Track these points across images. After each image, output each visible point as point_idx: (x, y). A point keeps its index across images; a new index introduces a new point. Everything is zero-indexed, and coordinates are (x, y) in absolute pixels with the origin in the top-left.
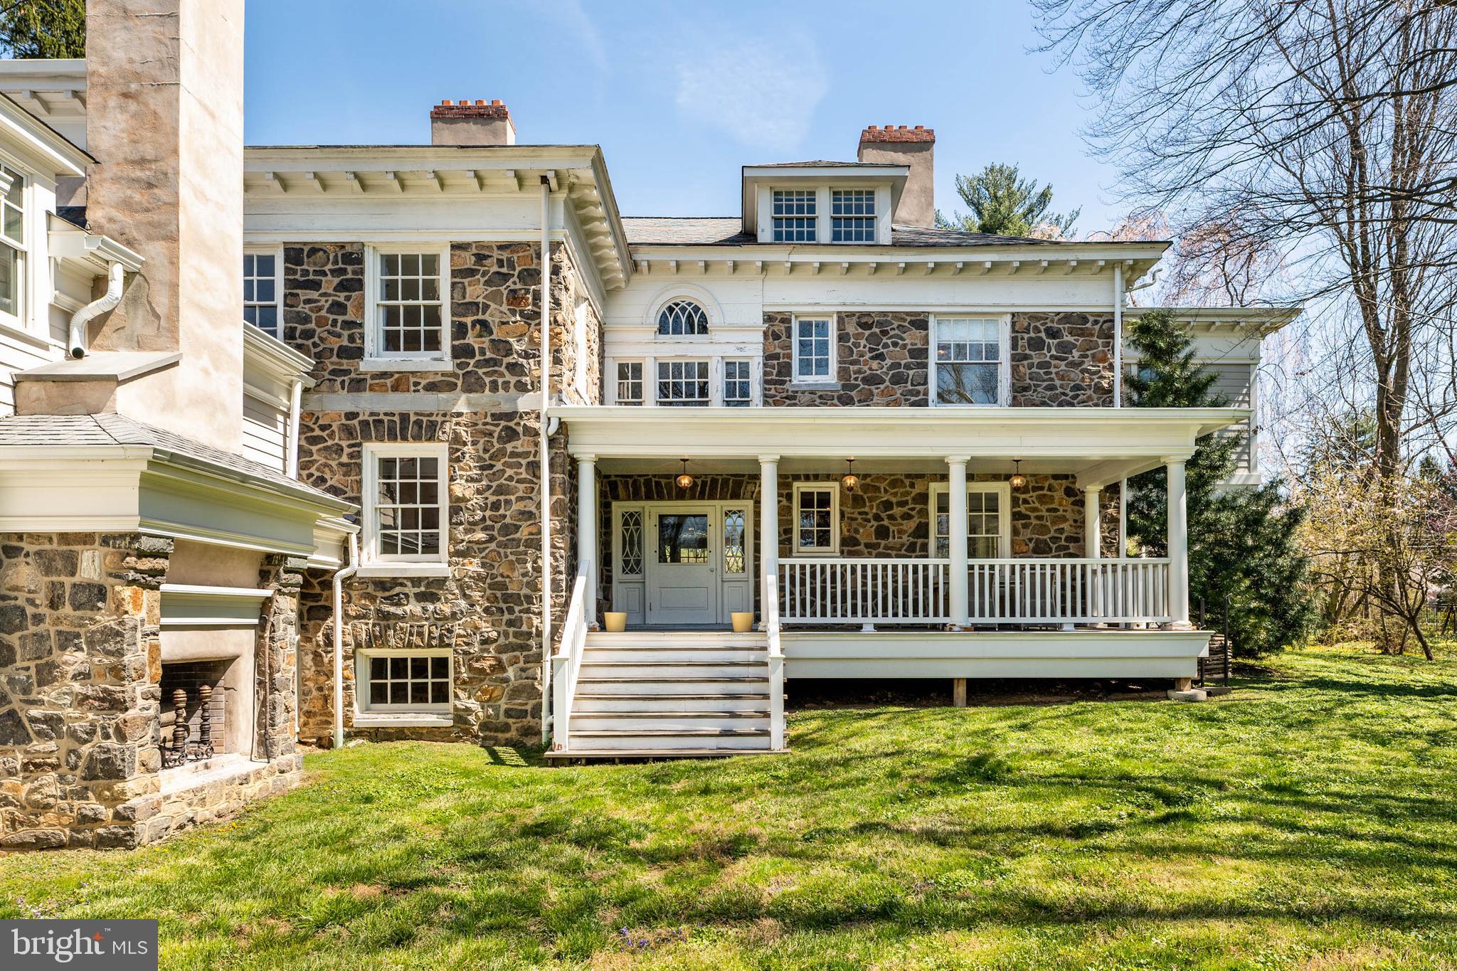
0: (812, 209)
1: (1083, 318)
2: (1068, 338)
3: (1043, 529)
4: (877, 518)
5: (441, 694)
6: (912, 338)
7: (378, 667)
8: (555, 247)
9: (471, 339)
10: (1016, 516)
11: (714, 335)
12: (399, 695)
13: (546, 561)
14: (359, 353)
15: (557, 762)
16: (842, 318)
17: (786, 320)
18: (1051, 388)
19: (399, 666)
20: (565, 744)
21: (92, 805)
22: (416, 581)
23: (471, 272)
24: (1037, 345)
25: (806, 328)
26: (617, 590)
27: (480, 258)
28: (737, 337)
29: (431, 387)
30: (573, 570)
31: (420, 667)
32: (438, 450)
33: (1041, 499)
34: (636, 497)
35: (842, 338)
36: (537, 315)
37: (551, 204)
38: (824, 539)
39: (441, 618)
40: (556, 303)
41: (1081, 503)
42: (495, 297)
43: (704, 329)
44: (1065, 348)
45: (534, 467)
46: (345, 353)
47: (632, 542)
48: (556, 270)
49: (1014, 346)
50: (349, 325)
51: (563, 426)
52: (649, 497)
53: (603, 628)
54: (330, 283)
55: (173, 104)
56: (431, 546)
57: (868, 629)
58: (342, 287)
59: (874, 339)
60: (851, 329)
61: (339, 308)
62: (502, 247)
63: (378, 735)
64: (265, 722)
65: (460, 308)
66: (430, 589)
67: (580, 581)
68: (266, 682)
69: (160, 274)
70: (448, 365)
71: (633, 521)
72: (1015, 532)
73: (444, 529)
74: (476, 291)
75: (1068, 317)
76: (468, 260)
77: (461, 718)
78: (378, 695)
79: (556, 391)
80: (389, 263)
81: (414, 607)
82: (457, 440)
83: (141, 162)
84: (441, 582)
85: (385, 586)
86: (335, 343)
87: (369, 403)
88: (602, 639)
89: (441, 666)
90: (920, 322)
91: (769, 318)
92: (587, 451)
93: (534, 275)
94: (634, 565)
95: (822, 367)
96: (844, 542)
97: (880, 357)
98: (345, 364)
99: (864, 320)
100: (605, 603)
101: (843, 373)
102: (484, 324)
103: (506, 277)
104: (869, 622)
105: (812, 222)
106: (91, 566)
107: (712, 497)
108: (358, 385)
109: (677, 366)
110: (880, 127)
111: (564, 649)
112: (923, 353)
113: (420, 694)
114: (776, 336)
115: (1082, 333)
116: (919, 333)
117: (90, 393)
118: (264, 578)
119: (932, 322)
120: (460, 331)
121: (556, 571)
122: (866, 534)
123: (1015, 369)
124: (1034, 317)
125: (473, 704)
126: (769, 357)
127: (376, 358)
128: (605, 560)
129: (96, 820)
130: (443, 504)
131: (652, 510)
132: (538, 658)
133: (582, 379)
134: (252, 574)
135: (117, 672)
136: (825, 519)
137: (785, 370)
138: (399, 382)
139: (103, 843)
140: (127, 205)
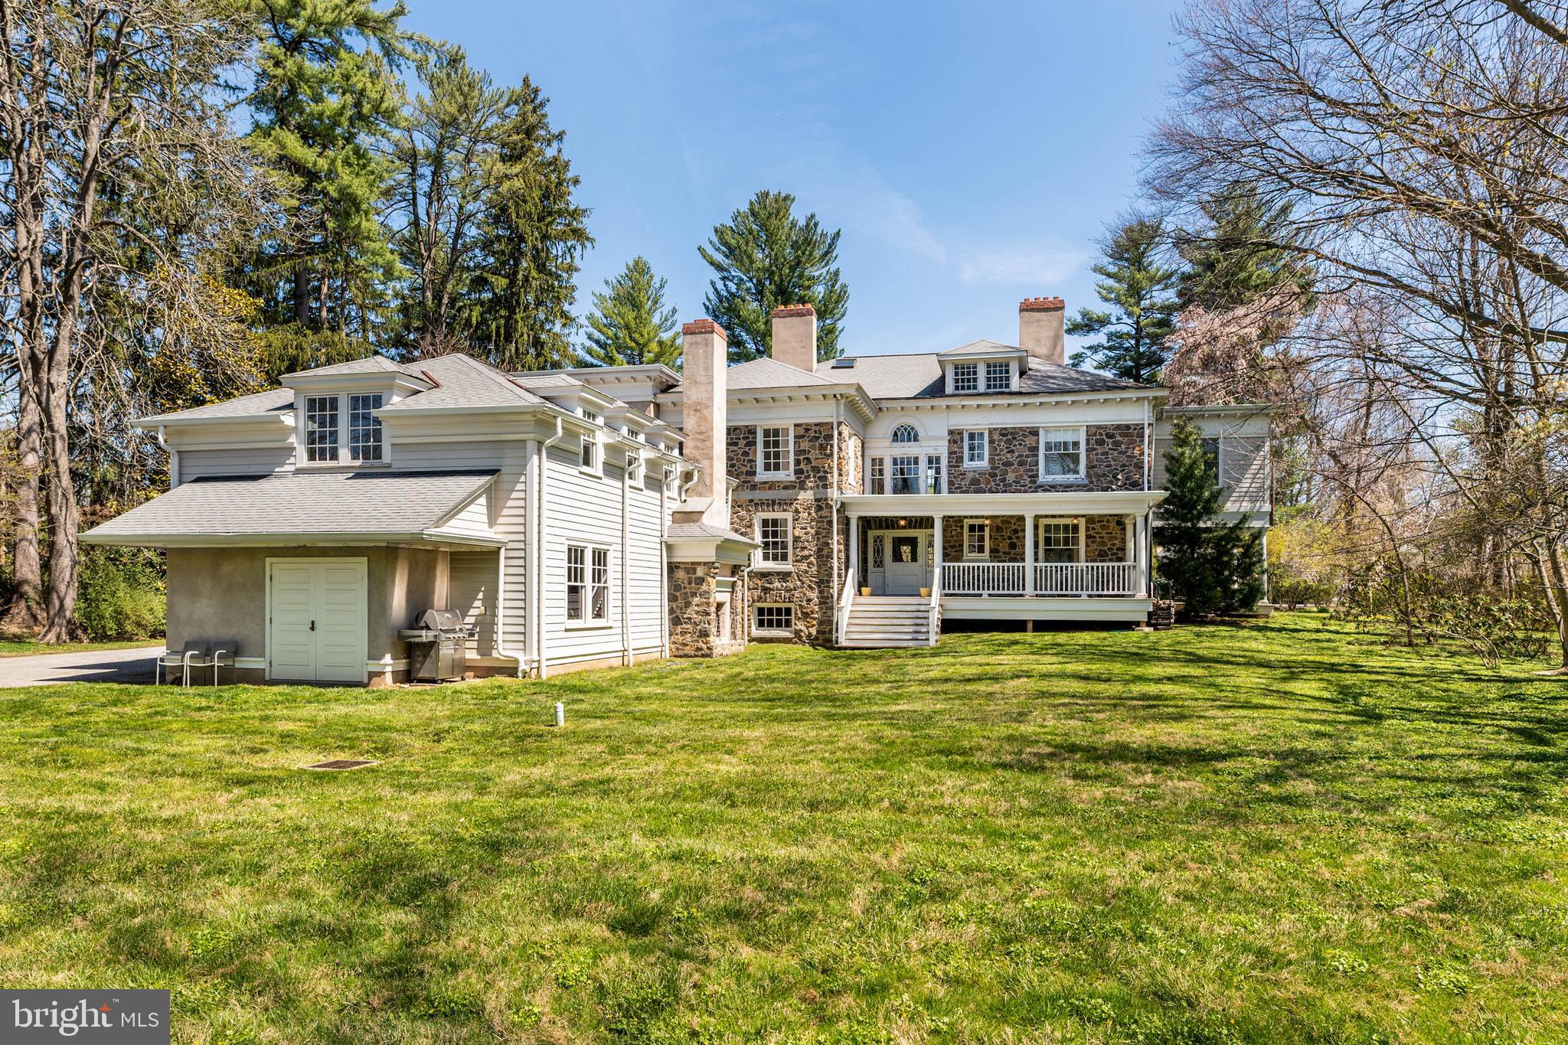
0: (975, 373)
1: (1128, 427)
2: (1119, 438)
3: (1103, 544)
4: (1010, 538)
5: (788, 624)
6: (1030, 441)
7: (761, 611)
8: (839, 424)
9: (802, 466)
10: (1088, 537)
11: (923, 443)
12: (770, 624)
13: (835, 565)
14: (754, 473)
15: (840, 649)
16: (991, 431)
17: (960, 433)
18: (1109, 466)
19: (770, 611)
20: (843, 642)
21: (701, 645)
22: (778, 574)
23: (803, 437)
24: (1101, 442)
25: (972, 437)
26: (871, 577)
27: (807, 430)
28: (933, 443)
29: (786, 488)
30: (847, 568)
31: (779, 611)
32: (789, 516)
33: (1102, 527)
34: (881, 528)
35: (991, 442)
36: (832, 455)
37: (838, 405)
38: (981, 549)
39: (788, 590)
40: (840, 449)
41: (1124, 529)
42: (813, 447)
43: (916, 440)
44: (1117, 444)
45: (830, 523)
46: (748, 473)
47: (879, 552)
48: (840, 434)
49: (1088, 443)
50: (750, 461)
51: (843, 504)
52: (887, 528)
53: (861, 594)
54: (742, 443)
55: (711, 413)
56: (784, 557)
57: (985, 596)
58: (747, 445)
59: (1008, 442)
60: (996, 437)
61: (746, 454)
62: (817, 425)
63: (762, 640)
64: (733, 627)
65: (798, 453)
66: (785, 576)
67: (851, 571)
68: (733, 612)
69: (707, 471)
70: (793, 478)
71: (879, 540)
72: (1087, 545)
73: (790, 550)
74: (805, 445)
75: (1118, 427)
76: (802, 431)
77: (797, 633)
78: (761, 624)
79: (840, 488)
80: (767, 433)
81: (777, 584)
82: (797, 511)
83: (701, 433)
84: (789, 574)
85: (764, 575)
86: (744, 469)
87: (757, 495)
88: (860, 599)
89: (788, 611)
90: (1034, 432)
91: (951, 432)
92: (854, 515)
93: (831, 437)
94: (879, 563)
95: (981, 457)
96: (991, 551)
97: (1012, 451)
98: (749, 478)
99: (1004, 432)
100: (862, 583)
101: (991, 460)
102: (808, 459)
103: (817, 438)
104: (985, 593)
105: (975, 380)
106: (700, 572)
107: (920, 527)
108: (754, 487)
109: (902, 459)
110: (1032, 300)
111: (843, 603)
112: (1036, 448)
113: (779, 624)
114: (955, 442)
115: (1127, 435)
116: (1034, 438)
117: (695, 517)
118: (733, 574)
119: (1041, 432)
120: (797, 462)
121: (840, 569)
122: (1004, 547)
123: (1088, 456)
124: (1099, 427)
125: (803, 628)
126: (951, 453)
127: (762, 476)
128: (864, 561)
129: (701, 649)
130: (790, 539)
131: (889, 535)
132: (832, 608)
133: (853, 476)
134: (729, 572)
135: (708, 604)
136: (981, 539)
137: (960, 459)
138: (771, 486)
139: (703, 656)
140: (696, 448)
